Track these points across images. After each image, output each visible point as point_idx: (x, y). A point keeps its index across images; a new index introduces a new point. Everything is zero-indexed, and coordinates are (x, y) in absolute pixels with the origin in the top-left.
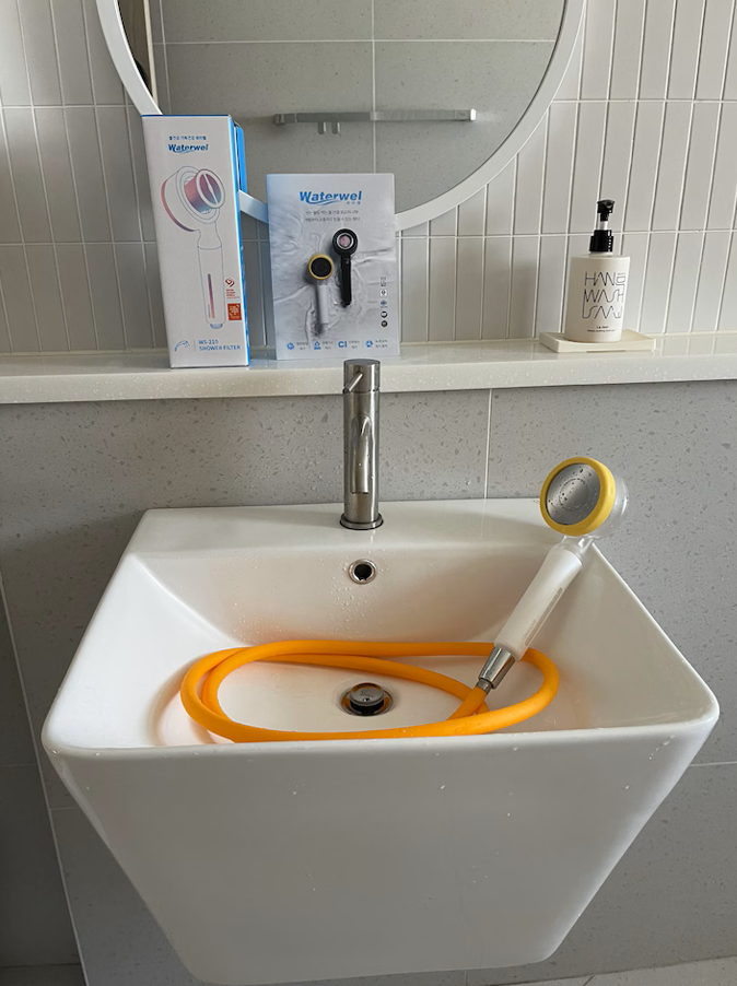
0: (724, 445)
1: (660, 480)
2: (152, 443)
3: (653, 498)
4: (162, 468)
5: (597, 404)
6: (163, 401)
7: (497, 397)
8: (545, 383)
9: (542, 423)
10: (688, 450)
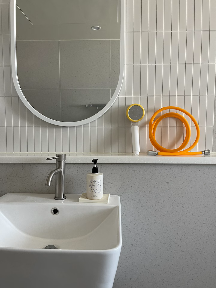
0: (167, 182)
1: (149, 192)
2: (11, 175)
3: (148, 197)
4: (13, 182)
5: (129, 169)
6: (14, 164)
7: (101, 166)
8: (113, 162)
9: (114, 173)
10: (157, 184)
